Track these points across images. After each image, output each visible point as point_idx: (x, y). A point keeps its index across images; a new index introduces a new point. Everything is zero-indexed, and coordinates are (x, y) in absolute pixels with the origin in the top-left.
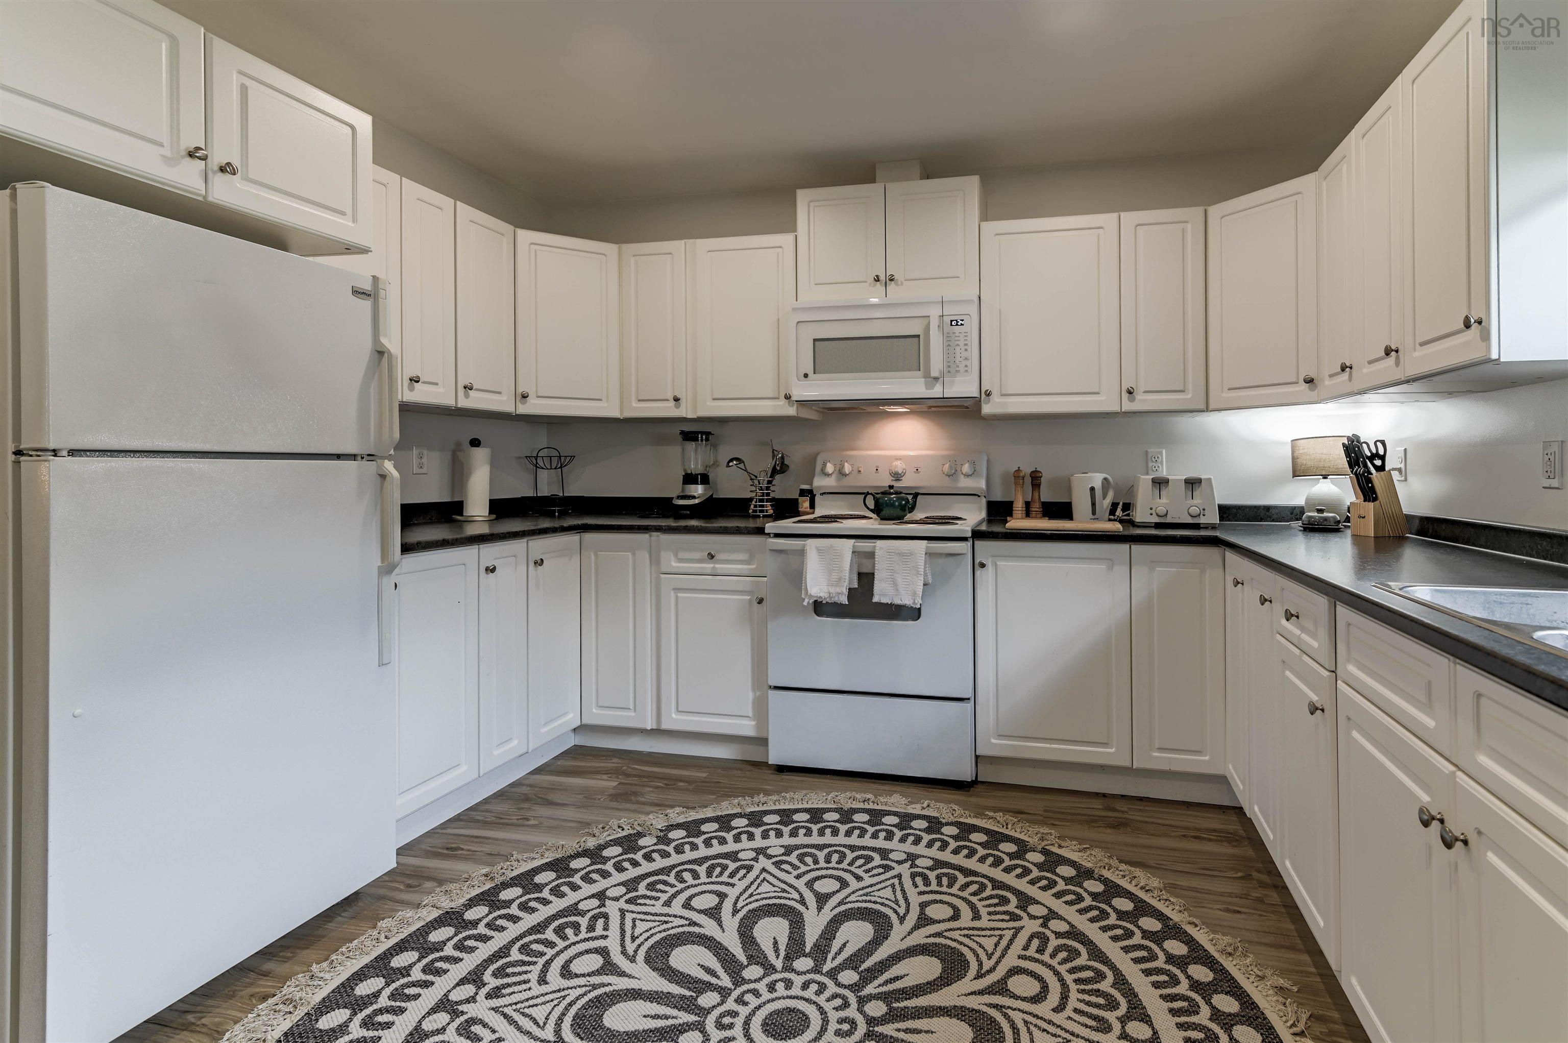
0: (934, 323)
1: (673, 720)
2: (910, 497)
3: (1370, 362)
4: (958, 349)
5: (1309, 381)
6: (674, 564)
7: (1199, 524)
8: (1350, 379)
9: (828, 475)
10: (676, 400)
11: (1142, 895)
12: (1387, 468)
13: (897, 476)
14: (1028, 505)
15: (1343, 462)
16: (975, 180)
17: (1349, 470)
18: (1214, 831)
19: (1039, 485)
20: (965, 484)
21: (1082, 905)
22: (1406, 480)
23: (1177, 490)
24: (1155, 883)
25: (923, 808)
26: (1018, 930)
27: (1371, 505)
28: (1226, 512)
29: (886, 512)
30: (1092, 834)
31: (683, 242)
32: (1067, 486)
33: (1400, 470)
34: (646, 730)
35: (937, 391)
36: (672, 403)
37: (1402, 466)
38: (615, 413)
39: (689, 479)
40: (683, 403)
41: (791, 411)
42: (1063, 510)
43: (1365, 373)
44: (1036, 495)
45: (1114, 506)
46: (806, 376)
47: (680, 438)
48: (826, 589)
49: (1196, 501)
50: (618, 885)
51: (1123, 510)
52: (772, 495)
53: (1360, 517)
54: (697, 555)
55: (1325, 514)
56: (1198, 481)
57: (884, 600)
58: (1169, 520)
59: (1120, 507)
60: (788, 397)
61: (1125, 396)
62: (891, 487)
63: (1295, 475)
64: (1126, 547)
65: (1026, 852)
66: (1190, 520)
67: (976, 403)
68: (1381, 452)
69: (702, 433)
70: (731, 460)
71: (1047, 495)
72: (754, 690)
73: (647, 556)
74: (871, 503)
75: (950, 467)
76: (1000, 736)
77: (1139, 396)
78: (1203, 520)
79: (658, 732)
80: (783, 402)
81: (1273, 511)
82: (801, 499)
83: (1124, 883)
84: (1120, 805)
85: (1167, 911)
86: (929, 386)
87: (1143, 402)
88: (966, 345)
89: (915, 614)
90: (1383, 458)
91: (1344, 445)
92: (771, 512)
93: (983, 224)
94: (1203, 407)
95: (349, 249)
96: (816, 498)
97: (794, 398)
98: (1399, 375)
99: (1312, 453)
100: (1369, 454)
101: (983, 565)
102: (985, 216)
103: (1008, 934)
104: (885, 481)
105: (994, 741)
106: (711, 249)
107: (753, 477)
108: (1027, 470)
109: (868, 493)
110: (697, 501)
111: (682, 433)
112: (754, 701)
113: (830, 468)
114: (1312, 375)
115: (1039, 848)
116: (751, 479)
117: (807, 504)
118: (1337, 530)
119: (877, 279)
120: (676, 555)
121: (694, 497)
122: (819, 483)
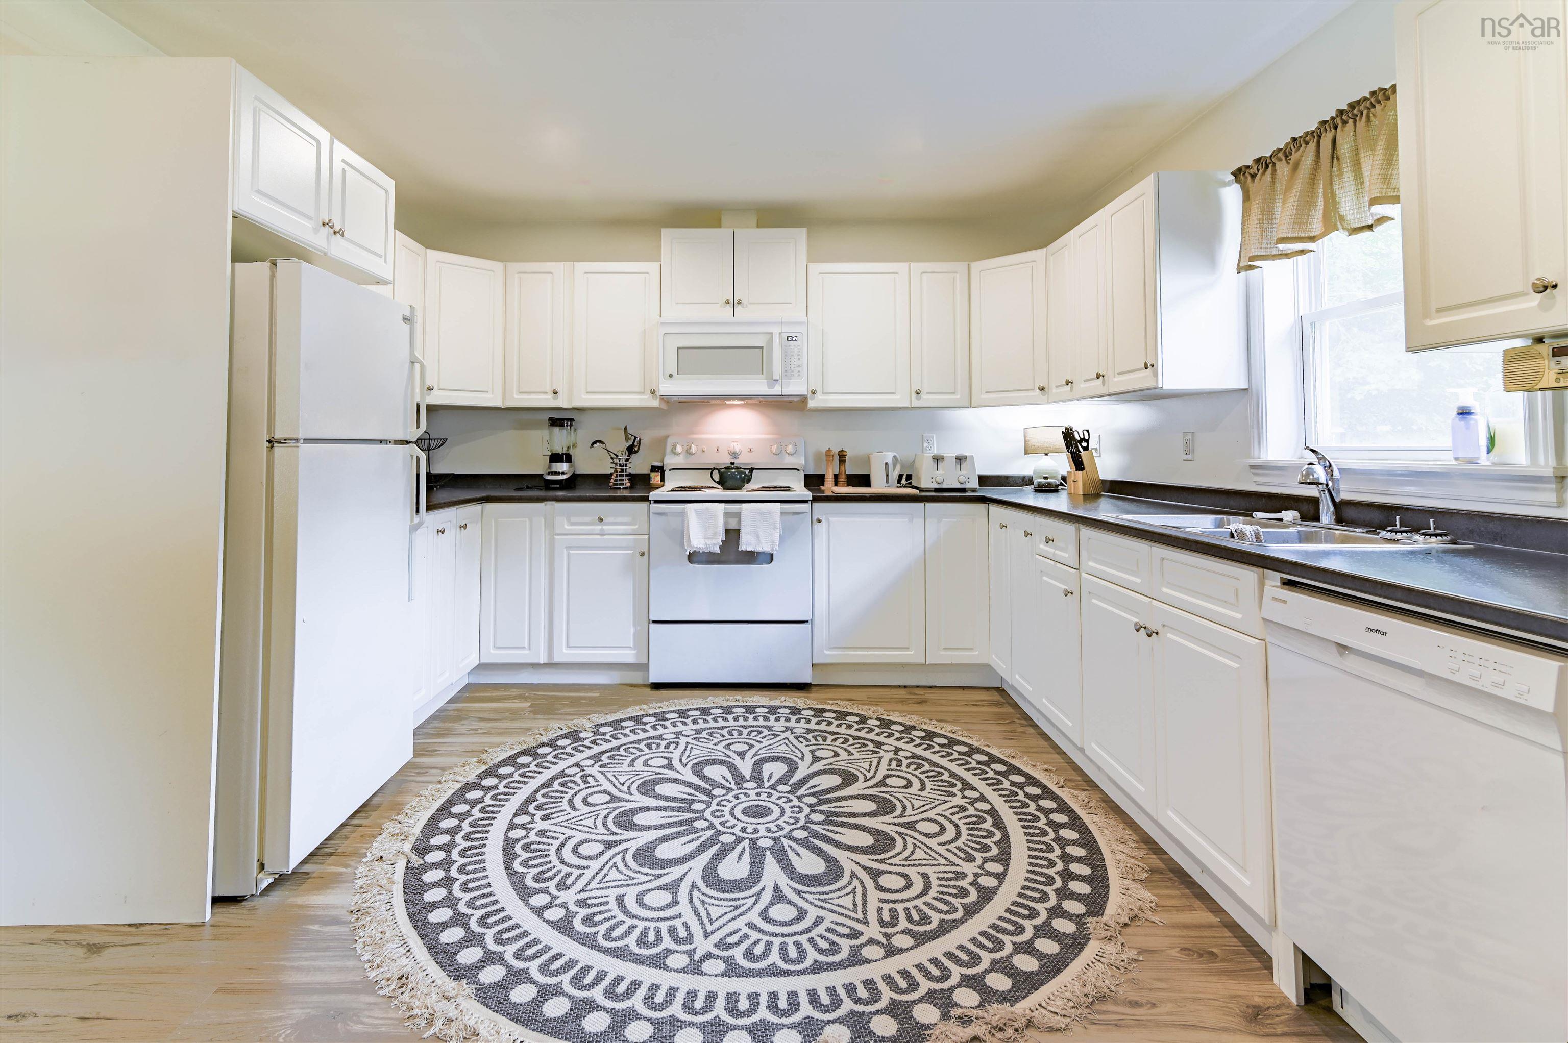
0: (776, 340)
1: (563, 654)
2: (747, 472)
3: (1085, 381)
4: (793, 358)
5: (1042, 389)
6: (566, 527)
7: (965, 489)
8: (1071, 390)
9: (678, 454)
10: (555, 393)
11: (951, 735)
12: (1090, 448)
13: (734, 455)
14: (836, 477)
15: (1062, 443)
16: (804, 230)
17: (1065, 450)
18: (985, 701)
19: (845, 462)
20: (789, 461)
21: (915, 743)
22: (1100, 456)
23: (949, 464)
24: (956, 728)
25: (782, 702)
26: (880, 759)
27: (1080, 473)
28: (984, 480)
29: (730, 483)
30: (905, 708)
31: (562, 263)
32: (867, 460)
33: (1096, 450)
34: (539, 665)
35: (776, 390)
36: (551, 396)
37: (1098, 447)
38: (498, 403)
39: (556, 458)
40: (560, 394)
41: (655, 403)
42: (864, 480)
43: (1081, 387)
44: (843, 468)
45: (901, 476)
46: (671, 376)
47: (548, 423)
48: (703, 541)
49: (963, 472)
50: (587, 758)
51: (907, 480)
52: (629, 471)
53: (1073, 481)
54: (587, 519)
55: (1049, 480)
56: (965, 457)
57: (749, 549)
58: (945, 486)
59: (904, 477)
60: (653, 392)
61: (914, 395)
62: (732, 464)
63: (1026, 453)
64: (922, 504)
65: (866, 720)
66: (959, 486)
67: (804, 400)
68: (1087, 438)
69: (568, 420)
70: (595, 443)
71: (850, 469)
72: (634, 625)
73: (543, 520)
74: (716, 476)
75: (778, 448)
76: (831, 648)
77: (923, 396)
78: (967, 486)
79: (550, 665)
80: (648, 396)
81: (1011, 479)
82: (653, 474)
83: (937, 730)
84: (917, 691)
85: (969, 742)
86: (770, 386)
87: (927, 400)
88: (799, 355)
89: (770, 558)
90: (1087, 441)
91: (1063, 432)
92: (628, 485)
93: (811, 265)
94: (968, 405)
95: (379, 282)
96: (666, 473)
97: (658, 394)
98: (1104, 391)
99: (1038, 438)
100: (1079, 439)
101: (819, 521)
102: (812, 259)
103: (875, 761)
104: (726, 460)
105: (826, 652)
106: (587, 271)
107: (613, 456)
108: (836, 450)
109: (715, 469)
110: (565, 477)
111: (550, 419)
112: (634, 634)
113: (679, 449)
114: (1043, 385)
115: (875, 717)
116: (612, 458)
117: (659, 478)
118: (1057, 491)
119: (728, 302)
120: (569, 520)
121: (563, 473)
122: (670, 461)
